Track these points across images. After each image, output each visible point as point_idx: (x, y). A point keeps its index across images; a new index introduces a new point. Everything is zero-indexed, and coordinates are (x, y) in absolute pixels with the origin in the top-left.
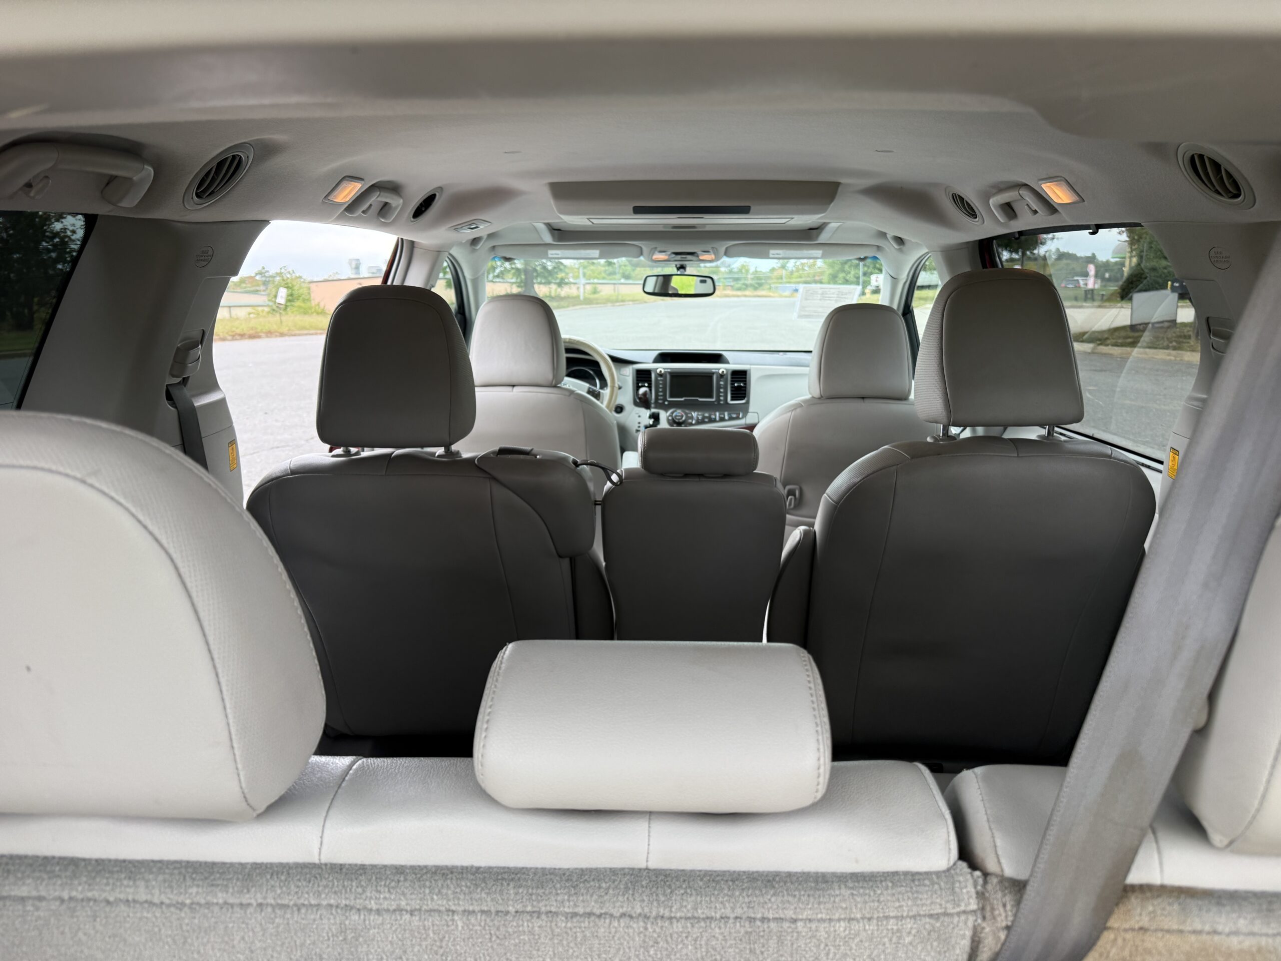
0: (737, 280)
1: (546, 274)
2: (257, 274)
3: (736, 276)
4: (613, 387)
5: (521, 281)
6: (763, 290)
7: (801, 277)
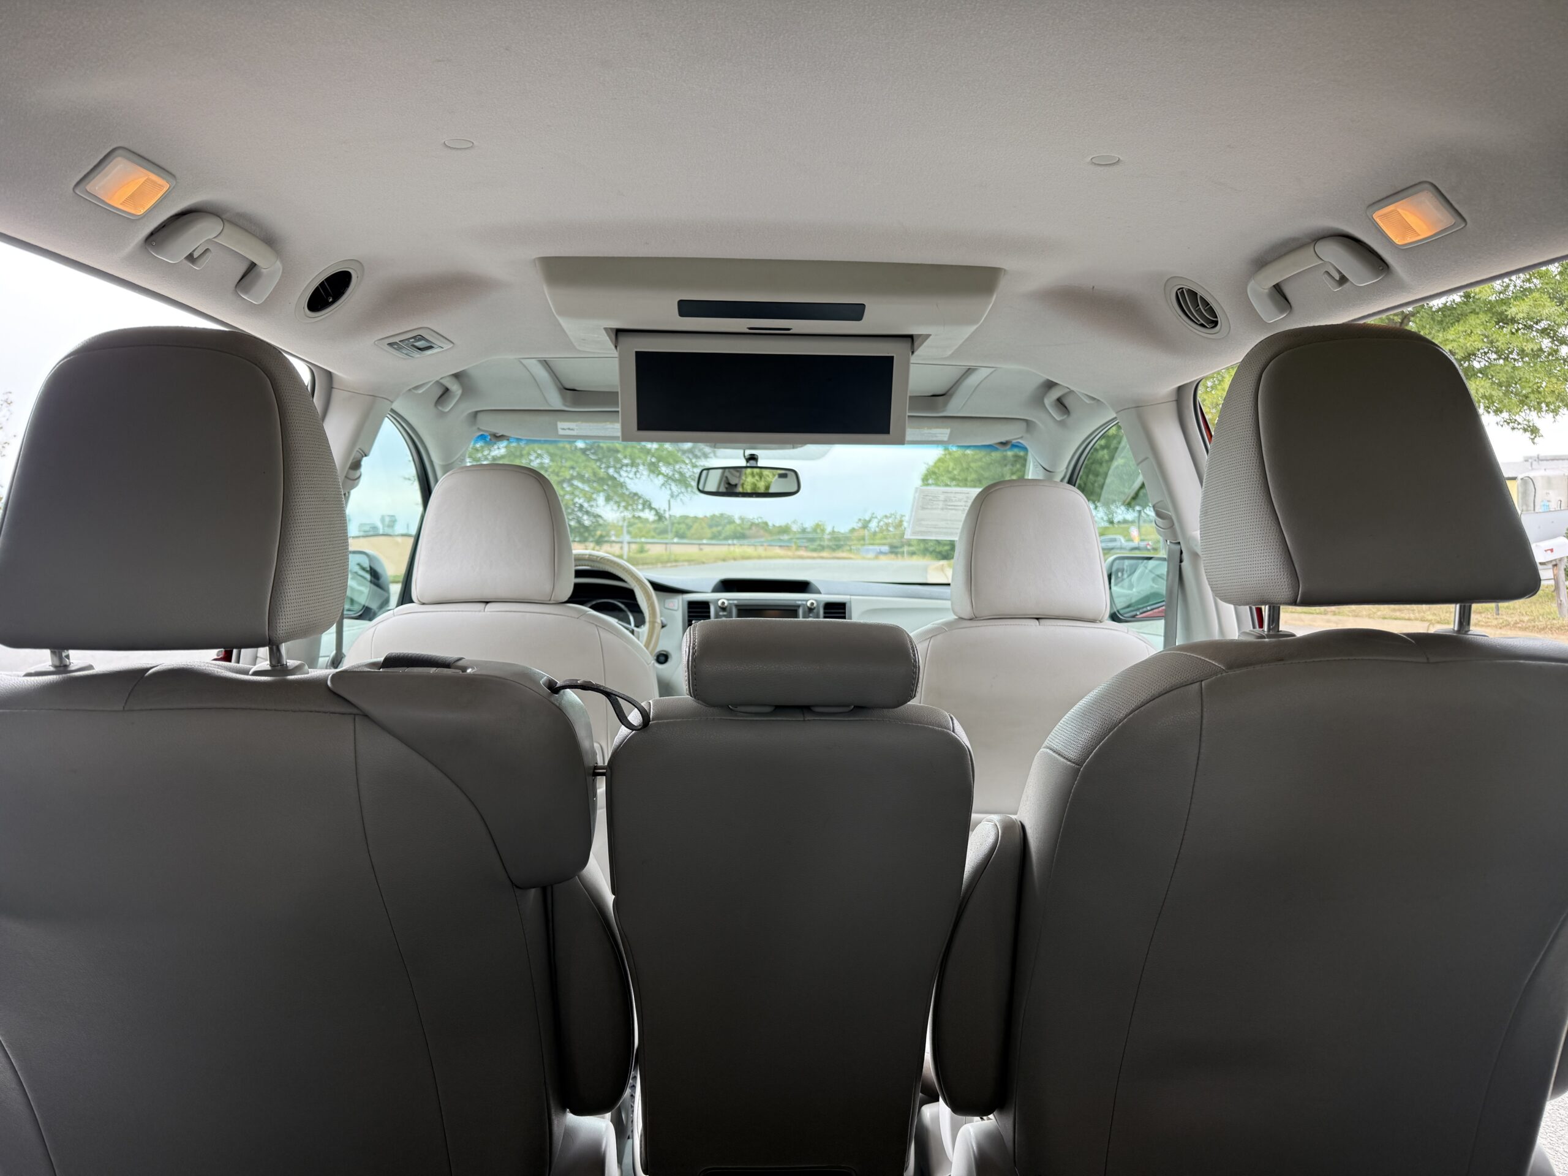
0: (812, 540)
1: (582, 530)
3: (810, 536)
4: (653, 623)
6: (843, 551)
7: (885, 538)
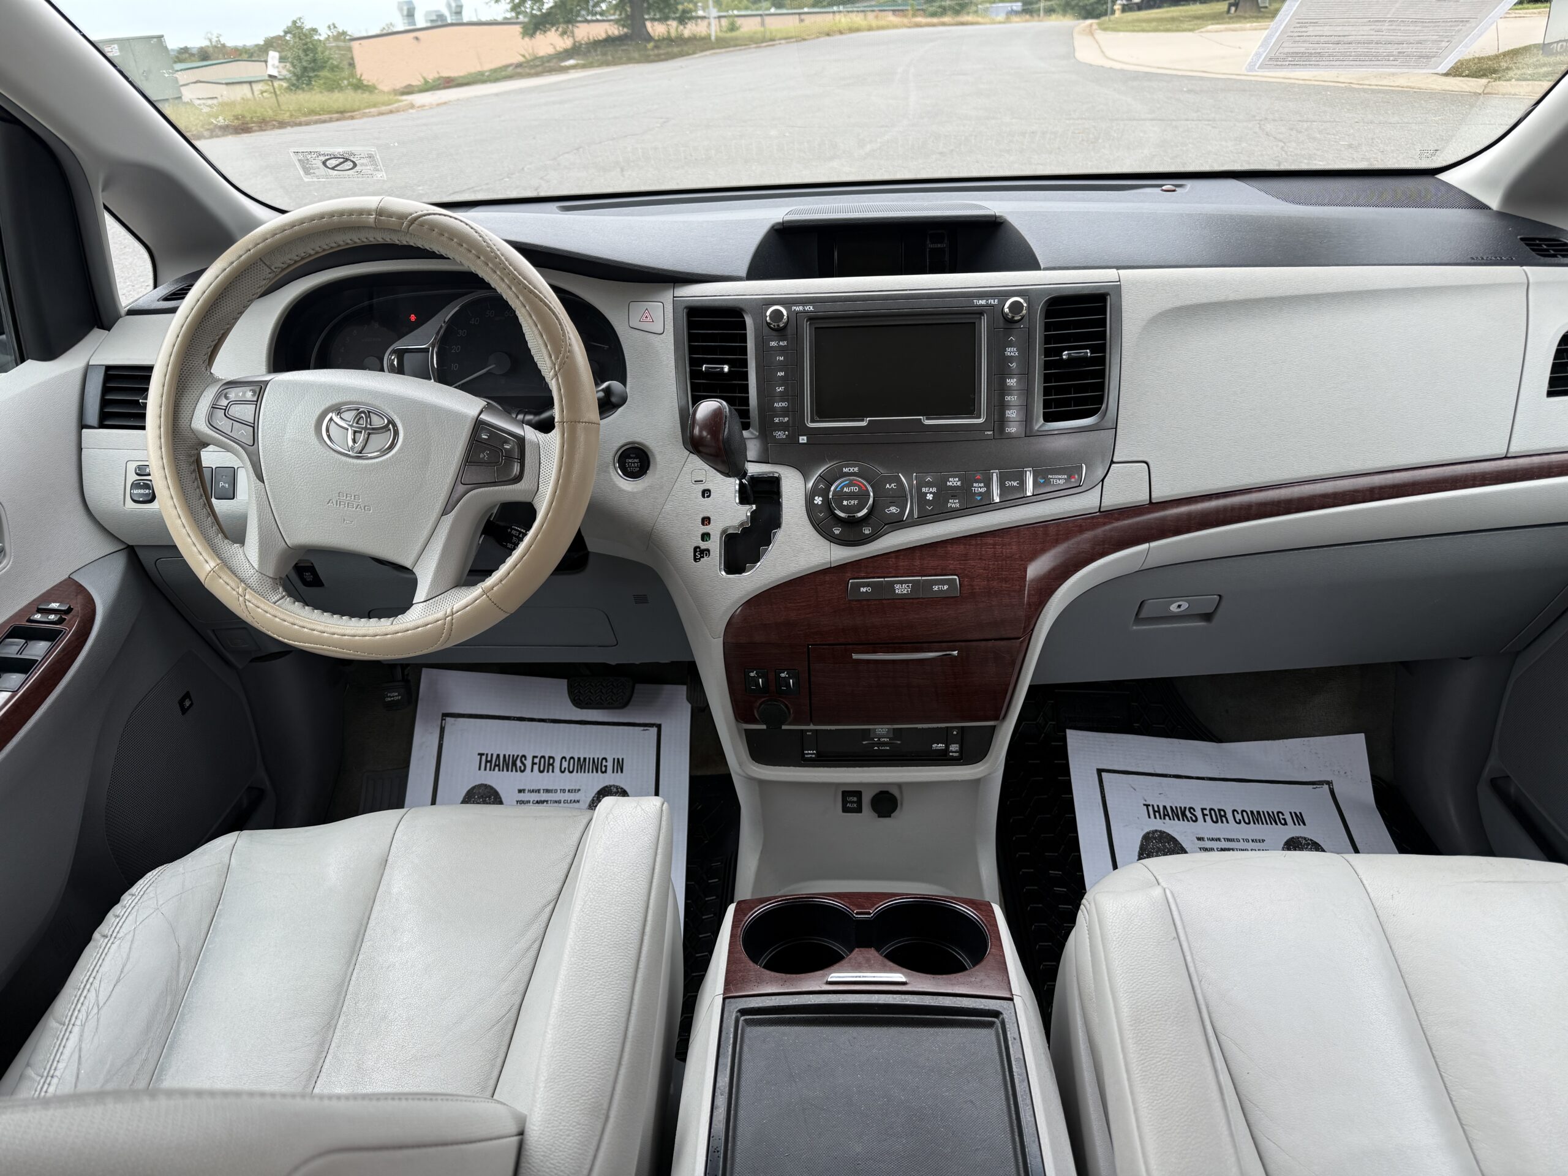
2: (286, 33)
5: (627, 17)
6: (968, 13)
